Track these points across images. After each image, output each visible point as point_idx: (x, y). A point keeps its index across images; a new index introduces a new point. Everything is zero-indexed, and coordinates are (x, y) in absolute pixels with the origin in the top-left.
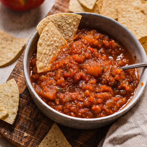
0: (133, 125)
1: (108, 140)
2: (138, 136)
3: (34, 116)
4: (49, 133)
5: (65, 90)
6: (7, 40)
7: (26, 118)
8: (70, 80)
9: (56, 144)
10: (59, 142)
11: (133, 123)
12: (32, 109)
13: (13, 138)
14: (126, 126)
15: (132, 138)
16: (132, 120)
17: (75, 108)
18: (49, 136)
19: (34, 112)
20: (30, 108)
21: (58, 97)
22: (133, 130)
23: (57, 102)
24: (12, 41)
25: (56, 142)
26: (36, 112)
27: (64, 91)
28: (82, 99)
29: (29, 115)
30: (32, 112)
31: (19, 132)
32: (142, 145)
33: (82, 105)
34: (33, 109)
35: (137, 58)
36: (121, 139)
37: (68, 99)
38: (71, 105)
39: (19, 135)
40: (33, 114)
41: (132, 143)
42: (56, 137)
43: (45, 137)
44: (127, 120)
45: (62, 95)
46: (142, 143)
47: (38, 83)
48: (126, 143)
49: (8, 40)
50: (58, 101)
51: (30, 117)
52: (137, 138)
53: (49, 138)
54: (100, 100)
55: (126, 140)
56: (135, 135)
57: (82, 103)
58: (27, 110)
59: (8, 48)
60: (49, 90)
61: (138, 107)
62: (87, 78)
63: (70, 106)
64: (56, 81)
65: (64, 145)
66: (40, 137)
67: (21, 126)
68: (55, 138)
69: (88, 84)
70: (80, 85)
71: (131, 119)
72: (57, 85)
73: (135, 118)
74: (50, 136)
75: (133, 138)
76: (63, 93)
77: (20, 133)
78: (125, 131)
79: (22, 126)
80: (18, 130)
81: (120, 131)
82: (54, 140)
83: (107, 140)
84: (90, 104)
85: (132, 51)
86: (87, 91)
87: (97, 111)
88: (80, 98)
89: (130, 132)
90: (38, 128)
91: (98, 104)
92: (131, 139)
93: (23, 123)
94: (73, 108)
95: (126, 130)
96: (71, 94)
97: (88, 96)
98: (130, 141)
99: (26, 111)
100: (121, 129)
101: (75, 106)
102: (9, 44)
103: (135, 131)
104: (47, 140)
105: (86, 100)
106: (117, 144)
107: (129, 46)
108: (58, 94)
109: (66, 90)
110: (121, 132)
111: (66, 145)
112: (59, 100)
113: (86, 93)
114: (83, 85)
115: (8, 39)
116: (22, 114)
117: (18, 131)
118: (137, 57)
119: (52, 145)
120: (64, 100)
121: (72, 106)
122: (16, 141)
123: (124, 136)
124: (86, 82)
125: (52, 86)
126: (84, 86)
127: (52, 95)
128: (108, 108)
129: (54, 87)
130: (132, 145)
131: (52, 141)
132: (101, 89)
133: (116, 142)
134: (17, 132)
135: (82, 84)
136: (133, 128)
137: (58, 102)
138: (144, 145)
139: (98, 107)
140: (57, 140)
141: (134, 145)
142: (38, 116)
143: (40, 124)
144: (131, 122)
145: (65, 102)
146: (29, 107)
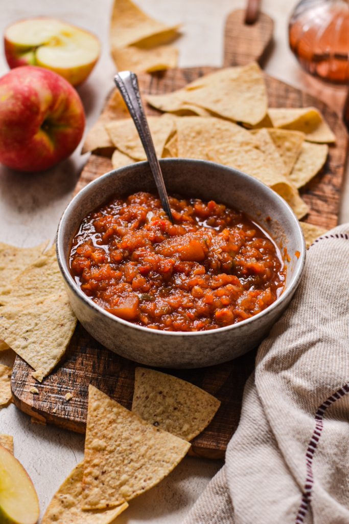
0: (303, 328)
1: (262, 366)
2: (317, 345)
3: (102, 369)
4: (136, 388)
5: (154, 295)
6: (5, 256)
7: (86, 376)
8: (154, 276)
9: (162, 396)
10: (165, 391)
11: (300, 325)
12: (93, 357)
13: (72, 415)
14: (289, 334)
15: (307, 350)
16: (297, 320)
17: (182, 321)
18: (139, 392)
19: (99, 363)
20: (90, 357)
21: (144, 311)
22: (306, 337)
23: (144, 318)
24: (14, 255)
25: (161, 393)
26: (102, 361)
27: (151, 297)
28: (191, 304)
29: (90, 368)
30: (94, 362)
31: (80, 402)
32: (331, 356)
33: (194, 313)
34: (96, 357)
35: (272, 221)
36: (286, 357)
37: (164, 310)
38: (172, 318)
39: (82, 408)
40: (99, 366)
41: (309, 359)
42: (154, 385)
43: (134, 398)
44: (289, 322)
45: (150, 306)
46: (330, 355)
47: (99, 295)
48: (298, 363)
49: (7, 255)
50: (146, 316)
51: (94, 372)
52: (318, 348)
53: (141, 396)
54: (225, 299)
55: (298, 358)
56: (312, 344)
57: (194, 310)
58: (84, 362)
59: (10, 269)
60: (123, 301)
61: (301, 296)
62: (187, 266)
63: (173, 321)
64: (131, 283)
65: (178, 388)
66: (125, 402)
67: (80, 391)
68: (153, 388)
69: (192, 276)
70: (178, 282)
71: (295, 320)
72: (134, 290)
73: (303, 316)
74: (143, 390)
75: (309, 351)
76: (152, 301)
77: (82, 404)
78: (290, 341)
79: (83, 391)
80: (77, 399)
81: (281, 343)
82: (154, 393)
83: (260, 366)
84: (210, 308)
85: (259, 212)
86: (196, 288)
87: (226, 319)
88: (187, 303)
89: (300, 340)
90: (115, 387)
91: (225, 306)
92: (306, 354)
93: (83, 385)
94: (178, 322)
95: (291, 338)
96: (167, 299)
97: (200, 297)
98: (305, 356)
99: (82, 364)
100: (281, 340)
101: (182, 317)
102: (11, 261)
103: (309, 337)
104: (140, 400)
105: (200, 303)
106: (282, 370)
107: (252, 204)
108: (142, 305)
109: (156, 296)
110: (284, 344)
111: (182, 387)
112: (146, 314)
113: (196, 291)
114: (183, 280)
115: (7, 253)
116: (76, 369)
117: (77, 401)
118: (271, 218)
119: (154, 403)
120: (157, 311)
121: (176, 320)
122: (78, 419)
123: (291, 351)
124: (188, 275)
125: (125, 294)
126: (187, 281)
127: (132, 307)
128: (245, 310)
129: (130, 293)
130: (312, 361)
131: (151, 395)
132: (219, 281)
133: (279, 365)
134: (76, 403)
135: (181, 279)
136: (304, 333)
137: (146, 318)
138: (334, 356)
139: (225, 310)
140: (161, 389)
141: (315, 361)
142: (108, 367)
143: (117, 380)
144: (298, 324)
145: (160, 316)
146: (86, 356)
